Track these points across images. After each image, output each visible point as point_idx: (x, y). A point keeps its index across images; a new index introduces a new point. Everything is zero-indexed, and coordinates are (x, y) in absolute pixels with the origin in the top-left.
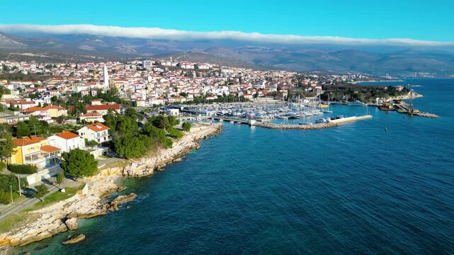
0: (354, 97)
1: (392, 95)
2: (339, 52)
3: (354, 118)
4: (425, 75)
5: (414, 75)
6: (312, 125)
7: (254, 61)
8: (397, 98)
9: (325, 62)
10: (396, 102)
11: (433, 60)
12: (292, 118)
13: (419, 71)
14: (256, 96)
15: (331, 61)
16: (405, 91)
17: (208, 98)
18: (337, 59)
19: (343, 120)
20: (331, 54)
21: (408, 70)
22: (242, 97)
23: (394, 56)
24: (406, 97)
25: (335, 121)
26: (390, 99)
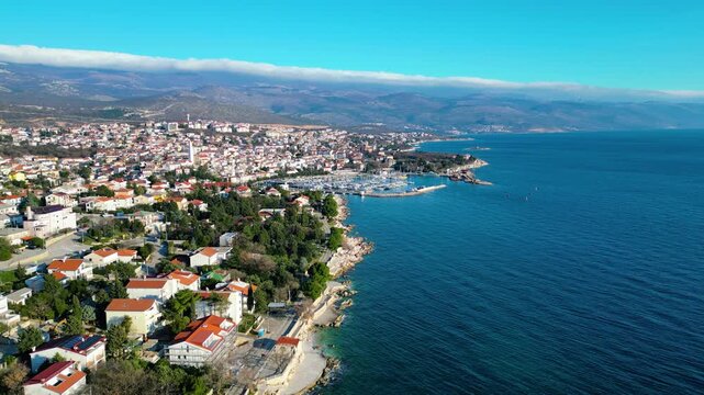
0: (428, 168)
1: (460, 164)
2: (391, 96)
3: (433, 188)
4: (499, 129)
5: (487, 129)
6: (405, 194)
7: (273, 107)
8: (465, 167)
9: (373, 110)
10: (464, 172)
11: (508, 108)
12: (387, 189)
13: (492, 123)
14: (335, 168)
15: (381, 109)
16: (472, 159)
17: (289, 172)
18: (388, 106)
19: (425, 189)
20: (380, 98)
21: (479, 122)
22: (321, 170)
23: (462, 103)
24: (471, 166)
25: (421, 190)
26: (459, 169)
